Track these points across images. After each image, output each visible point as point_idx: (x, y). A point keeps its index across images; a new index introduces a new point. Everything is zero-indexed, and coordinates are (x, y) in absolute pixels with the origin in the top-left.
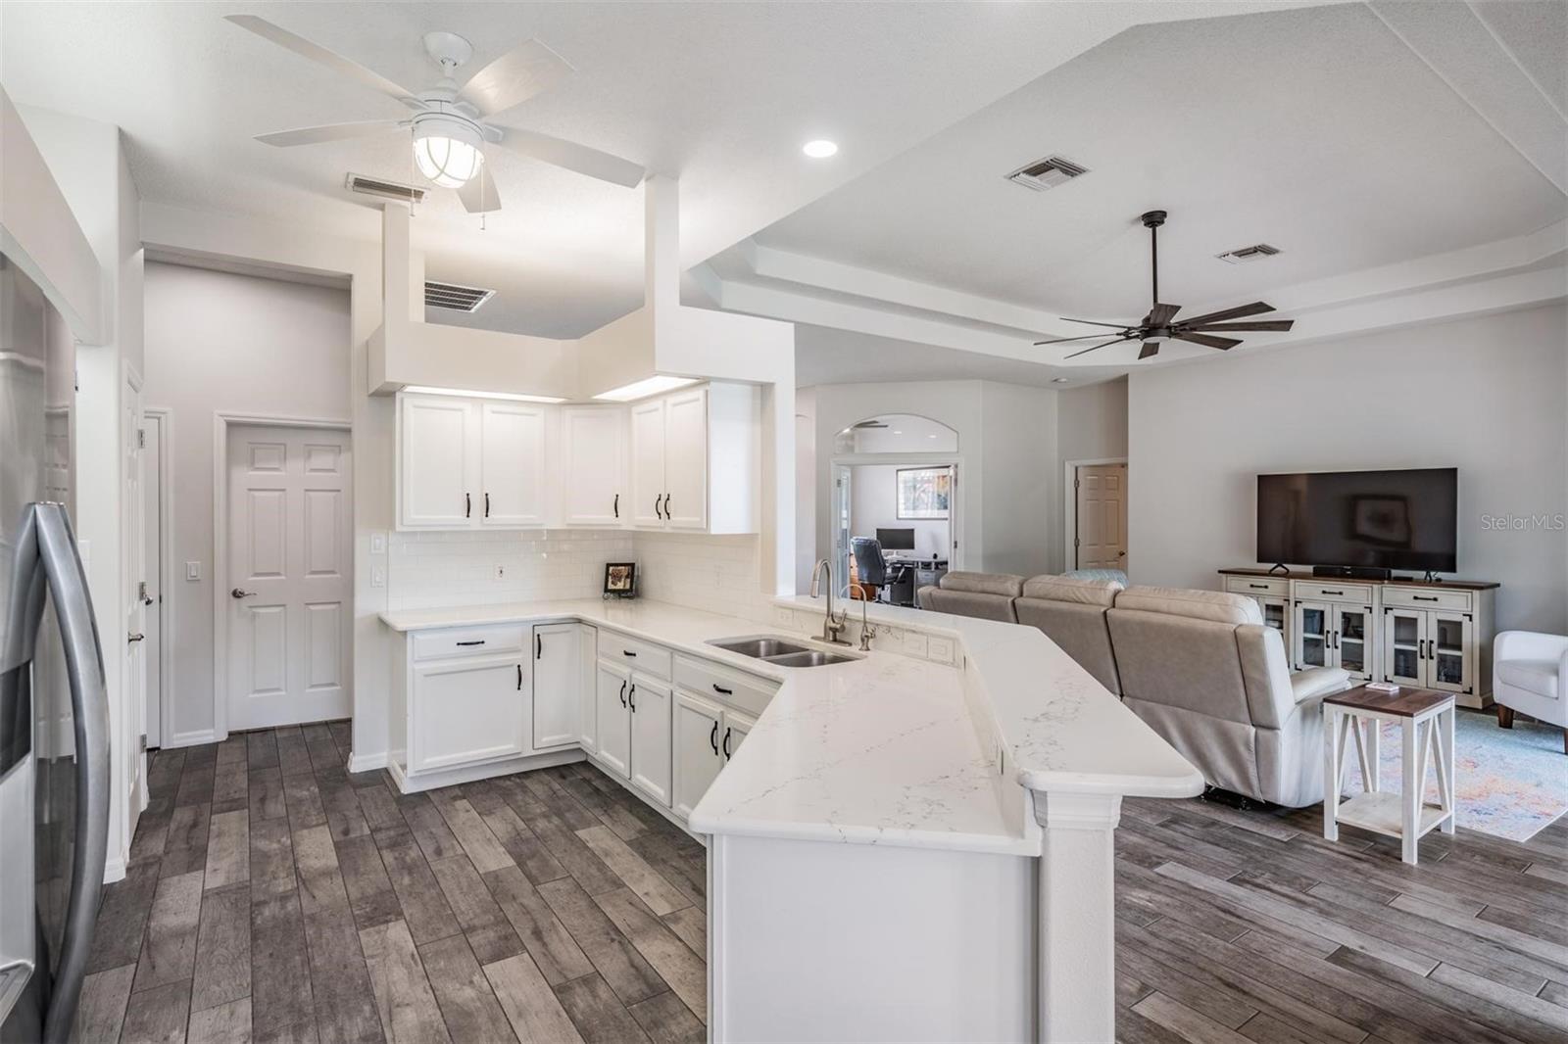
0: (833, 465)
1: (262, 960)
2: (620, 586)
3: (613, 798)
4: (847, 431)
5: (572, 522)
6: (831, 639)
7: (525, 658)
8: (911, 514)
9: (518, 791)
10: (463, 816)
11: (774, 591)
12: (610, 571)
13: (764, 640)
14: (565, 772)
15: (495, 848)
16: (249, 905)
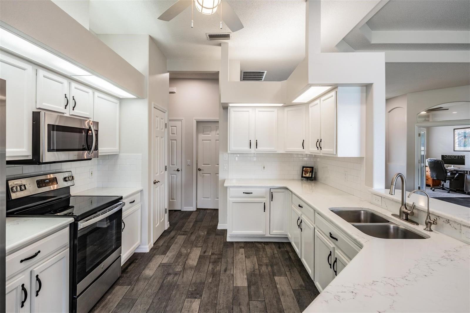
0: (416, 127)
1: (156, 301)
2: (307, 175)
3: (295, 263)
4: (424, 113)
5: (287, 151)
6: (404, 218)
7: (267, 200)
8: (462, 149)
9: (262, 250)
10: (240, 256)
11: (371, 185)
12: (304, 170)
13: (364, 211)
14: (281, 246)
15: (244, 275)
16: (166, 273)
